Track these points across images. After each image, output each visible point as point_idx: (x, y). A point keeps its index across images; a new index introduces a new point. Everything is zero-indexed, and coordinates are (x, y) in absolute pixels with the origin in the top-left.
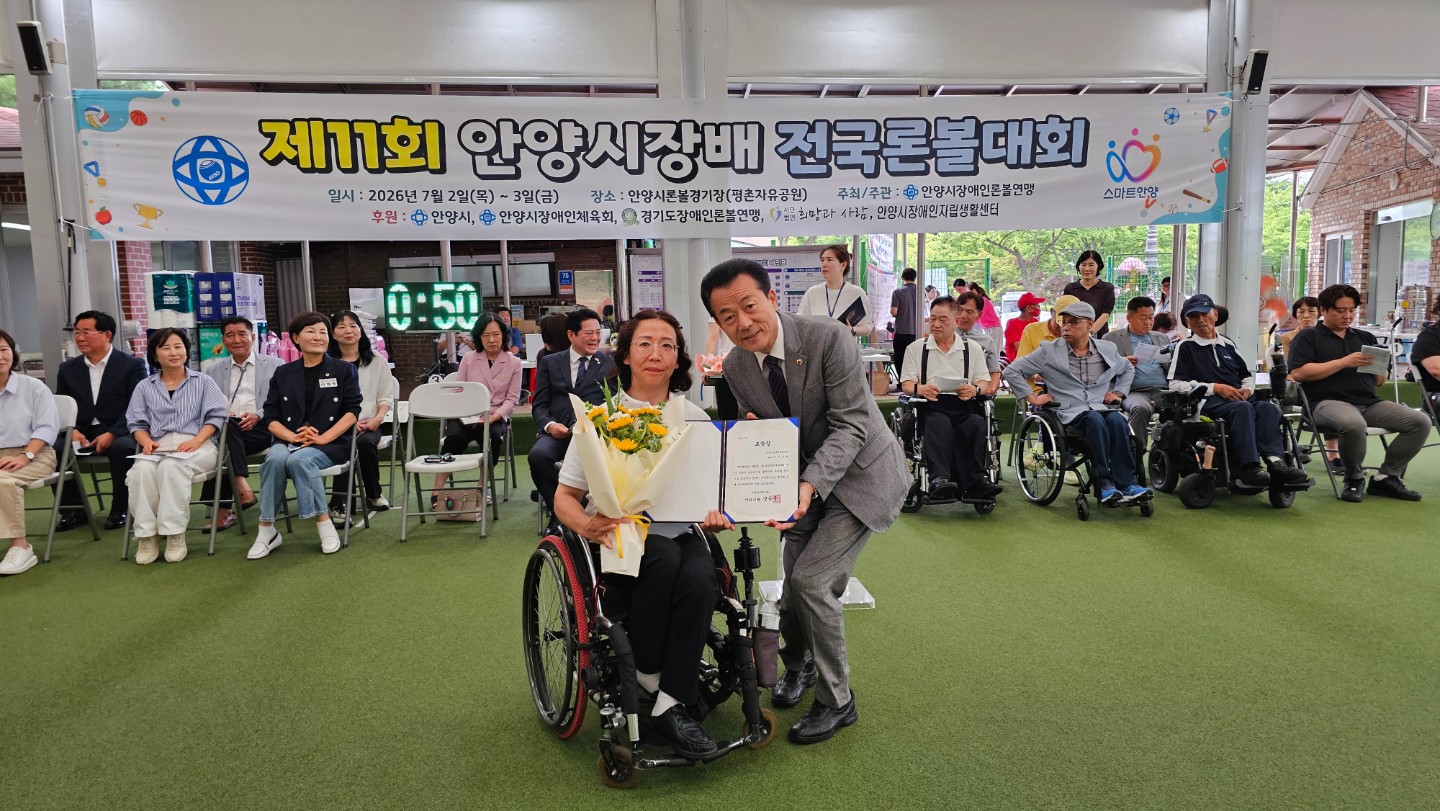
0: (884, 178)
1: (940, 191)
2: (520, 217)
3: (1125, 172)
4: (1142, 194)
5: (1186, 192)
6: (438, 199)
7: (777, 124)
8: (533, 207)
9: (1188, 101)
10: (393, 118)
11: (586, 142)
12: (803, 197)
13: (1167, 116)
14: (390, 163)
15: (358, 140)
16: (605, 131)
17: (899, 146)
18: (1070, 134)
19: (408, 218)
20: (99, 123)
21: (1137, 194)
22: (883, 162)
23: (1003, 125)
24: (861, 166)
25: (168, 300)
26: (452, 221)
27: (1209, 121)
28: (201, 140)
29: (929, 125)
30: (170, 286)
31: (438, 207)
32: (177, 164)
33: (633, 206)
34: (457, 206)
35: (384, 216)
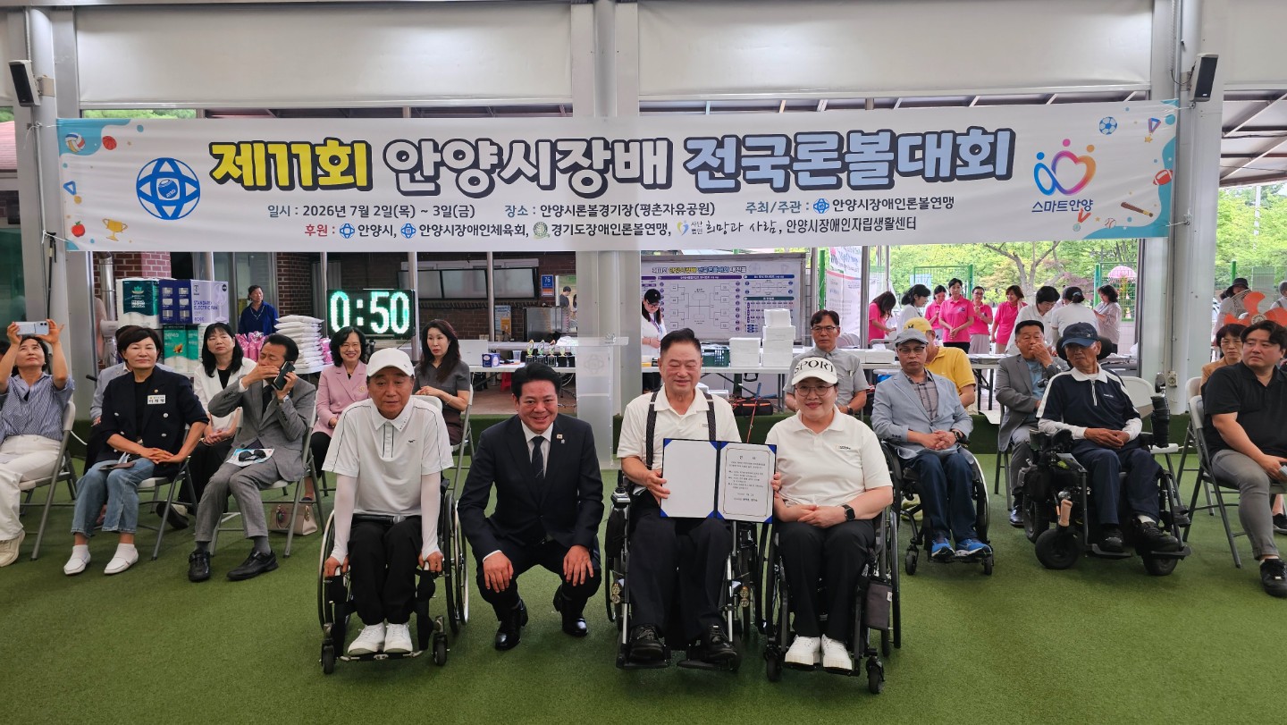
0: (794, 193)
1: (852, 205)
2: (438, 230)
3: (1056, 184)
4: (1075, 208)
5: (1124, 205)
6: (365, 214)
7: (686, 141)
8: (451, 221)
9: (1127, 109)
10: (325, 140)
11: (500, 159)
12: (711, 212)
13: (1103, 126)
14: (322, 181)
15: (295, 161)
16: (519, 149)
17: (810, 160)
18: (993, 146)
19: (337, 231)
20: (77, 148)
21: (1069, 207)
22: (792, 176)
23: (920, 137)
24: (770, 181)
25: (135, 304)
26: (376, 234)
27: (1152, 130)
28: (161, 161)
29: (841, 139)
30: (138, 291)
31: (365, 222)
32: (140, 183)
33: (545, 220)
34: (381, 221)
35: (315, 229)
